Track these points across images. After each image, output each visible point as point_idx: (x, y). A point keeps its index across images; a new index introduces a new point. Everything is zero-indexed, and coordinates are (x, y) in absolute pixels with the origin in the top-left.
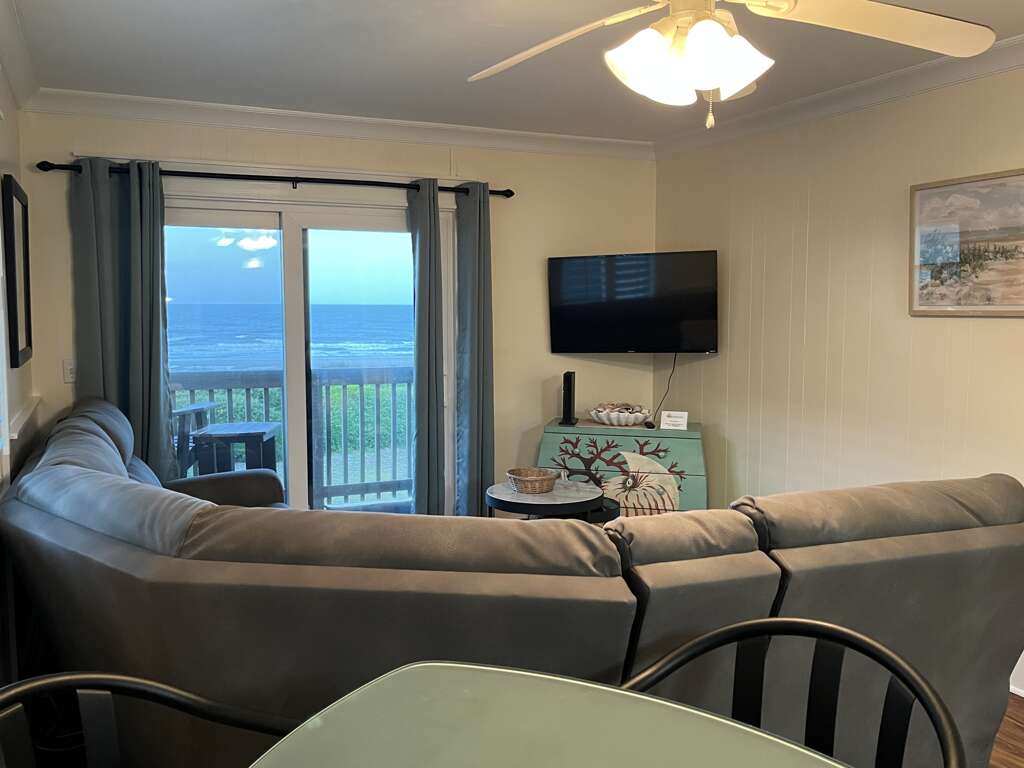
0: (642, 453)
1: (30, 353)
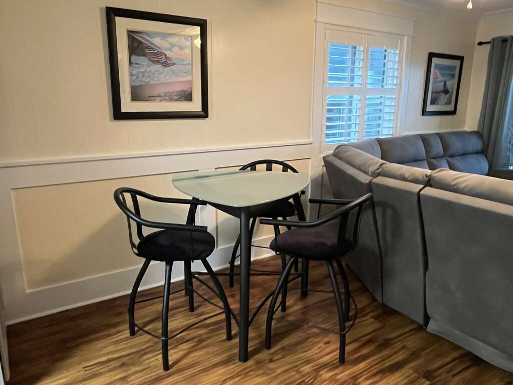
1: (453, 113)
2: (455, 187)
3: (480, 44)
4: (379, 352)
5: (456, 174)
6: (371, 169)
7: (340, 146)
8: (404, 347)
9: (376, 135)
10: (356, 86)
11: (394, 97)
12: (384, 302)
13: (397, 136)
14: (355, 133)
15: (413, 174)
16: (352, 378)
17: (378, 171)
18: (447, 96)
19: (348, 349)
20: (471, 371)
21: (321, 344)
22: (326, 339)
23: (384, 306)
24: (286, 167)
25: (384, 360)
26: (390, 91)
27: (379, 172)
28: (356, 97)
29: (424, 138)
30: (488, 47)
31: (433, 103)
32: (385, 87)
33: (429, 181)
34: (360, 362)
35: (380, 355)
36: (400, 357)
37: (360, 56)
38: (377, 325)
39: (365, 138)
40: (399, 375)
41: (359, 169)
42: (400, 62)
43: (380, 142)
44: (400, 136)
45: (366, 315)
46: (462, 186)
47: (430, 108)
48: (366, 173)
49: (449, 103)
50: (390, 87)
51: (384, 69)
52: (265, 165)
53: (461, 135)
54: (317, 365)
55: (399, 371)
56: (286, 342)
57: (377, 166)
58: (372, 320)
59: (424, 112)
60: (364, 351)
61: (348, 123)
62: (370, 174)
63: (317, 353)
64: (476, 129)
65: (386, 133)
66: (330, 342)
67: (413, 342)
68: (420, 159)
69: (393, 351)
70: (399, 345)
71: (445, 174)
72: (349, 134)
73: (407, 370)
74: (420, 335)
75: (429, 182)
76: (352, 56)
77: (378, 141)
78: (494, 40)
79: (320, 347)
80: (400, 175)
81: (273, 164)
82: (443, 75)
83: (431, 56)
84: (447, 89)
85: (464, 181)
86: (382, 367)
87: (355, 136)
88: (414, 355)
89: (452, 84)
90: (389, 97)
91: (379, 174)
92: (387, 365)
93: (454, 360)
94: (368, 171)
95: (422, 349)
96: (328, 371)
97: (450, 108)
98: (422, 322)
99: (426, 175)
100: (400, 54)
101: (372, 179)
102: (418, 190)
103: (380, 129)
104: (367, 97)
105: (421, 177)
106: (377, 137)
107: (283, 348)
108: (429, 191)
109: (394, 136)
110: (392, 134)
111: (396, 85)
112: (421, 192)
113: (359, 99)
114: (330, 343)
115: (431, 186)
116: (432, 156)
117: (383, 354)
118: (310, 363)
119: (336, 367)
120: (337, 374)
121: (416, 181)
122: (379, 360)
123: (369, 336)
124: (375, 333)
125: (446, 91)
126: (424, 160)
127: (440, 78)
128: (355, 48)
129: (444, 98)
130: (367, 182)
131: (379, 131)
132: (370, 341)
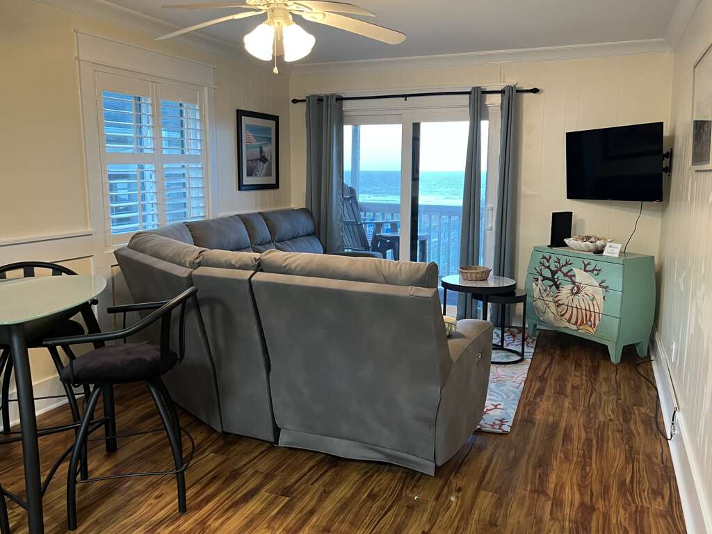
0: (586, 271)
1: (275, 186)
2: (287, 268)
3: (295, 101)
4: (228, 486)
5: (287, 255)
6: (189, 259)
7: (137, 234)
8: (256, 472)
9: (183, 219)
10: (145, 151)
11: (200, 166)
12: (224, 430)
13: (211, 218)
14: (153, 217)
15: (240, 259)
16: (198, 524)
17: (198, 261)
18: (266, 164)
19: (189, 494)
20: (329, 473)
21: (152, 501)
22: (157, 493)
23: (226, 434)
24: (58, 270)
25: (234, 492)
26: (194, 159)
27: (200, 262)
28: (147, 167)
29: (245, 219)
30: (304, 105)
31: (249, 174)
32: (187, 153)
33: (259, 265)
34: (206, 504)
35: (229, 489)
36: (252, 484)
37: (146, 110)
38: (219, 459)
39: (168, 224)
40: (254, 502)
41: (172, 260)
42: (202, 120)
43: (191, 227)
44: (215, 218)
45: (205, 450)
46: (293, 266)
47: (247, 181)
48: (181, 264)
49: (269, 174)
50: (192, 152)
51: (182, 129)
52: (21, 271)
53: (288, 213)
54: (151, 525)
55: (254, 497)
56: (99, 513)
57: (195, 255)
58: (212, 455)
59: (241, 187)
60: (210, 491)
61: (142, 203)
62: (188, 265)
63: (147, 513)
64: (304, 206)
65: (195, 214)
66: (162, 494)
67: (264, 465)
68: (244, 246)
69: (243, 480)
70: (250, 471)
71: (274, 255)
72: (144, 219)
73: (264, 494)
74: (272, 455)
75: (259, 267)
76: (136, 111)
77: (187, 226)
78: (308, 98)
79: (151, 504)
80: (226, 262)
81: (35, 268)
82: (258, 139)
83: (240, 114)
84: (264, 156)
85: (295, 261)
86: (235, 500)
87: (153, 221)
88: (268, 477)
89: (269, 150)
90: (193, 166)
91: (199, 265)
92: (239, 496)
93: (312, 468)
94: (185, 262)
95: (276, 469)
96: (166, 527)
97: (272, 181)
98: (272, 440)
99: (255, 258)
100: (200, 110)
101: (192, 271)
102: (248, 277)
103: (186, 210)
104: (165, 166)
105: (249, 262)
106: (184, 221)
107: (96, 522)
108: (261, 277)
109: (207, 218)
110: (204, 216)
111: (201, 150)
112: (252, 279)
113: (154, 169)
114: (164, 495)
115: (262, 271)
116: (258, 243)
117: (233, 486)
118: (142, 525)
119: (177, 519)
120: (179, 526)
121: (244, 267)
122: (228, 495)
123: (213, 473)
124: (219, 468)
125: (263, 159)
126: (249, 247)
127: (255, 143)
128: (139, 99)
129: (262, 167)
130: (186, 275)
131: (185, 213)
132: (214, 478)
